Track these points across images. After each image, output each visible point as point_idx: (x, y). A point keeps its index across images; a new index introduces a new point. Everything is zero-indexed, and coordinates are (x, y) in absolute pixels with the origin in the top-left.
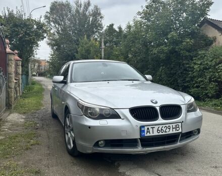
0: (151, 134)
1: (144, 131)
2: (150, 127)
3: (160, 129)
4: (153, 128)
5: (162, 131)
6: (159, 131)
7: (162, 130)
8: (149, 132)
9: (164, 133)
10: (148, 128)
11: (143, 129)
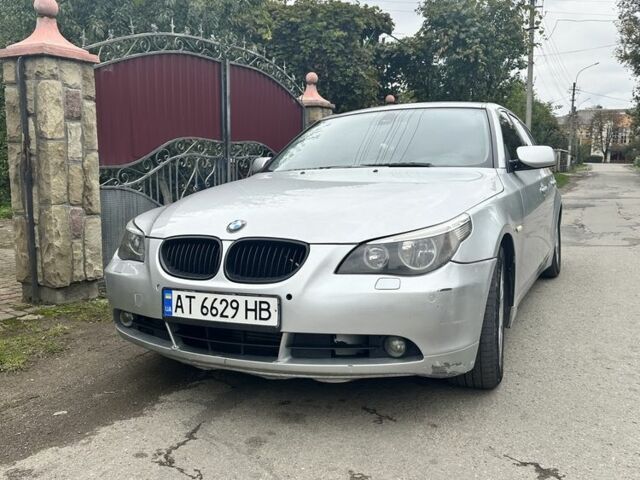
0: (186, 315)
1: (170, 302)
2: (183, 294)
3: (208, 304)
4: (190, 297)
5: (214, 312)
6: (205, 311)
7: (212, 308)
8: (181, 307)
9: (218, 319)
10: (179, 297)
11: (168, 297)
